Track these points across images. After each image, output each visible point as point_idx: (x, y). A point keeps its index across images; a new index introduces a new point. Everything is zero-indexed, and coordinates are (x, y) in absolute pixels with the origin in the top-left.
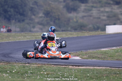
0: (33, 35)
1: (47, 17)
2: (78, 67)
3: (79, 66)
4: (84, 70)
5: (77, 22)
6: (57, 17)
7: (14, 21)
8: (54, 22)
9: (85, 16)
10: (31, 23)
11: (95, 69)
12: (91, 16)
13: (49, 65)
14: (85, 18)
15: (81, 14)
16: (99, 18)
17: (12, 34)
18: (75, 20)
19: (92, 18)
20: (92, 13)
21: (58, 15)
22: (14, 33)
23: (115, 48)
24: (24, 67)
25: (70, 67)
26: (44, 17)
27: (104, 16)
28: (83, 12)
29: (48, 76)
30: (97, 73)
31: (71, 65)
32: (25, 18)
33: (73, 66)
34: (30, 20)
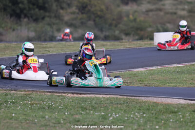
0: (45, 46)
1: (82, 13)
2: (80, 96)
3: (81, 94)
4: (81, 99)
5: (135, 20)
6: (99, 13)
7: (26, 20)
8: (94, 21)
9: (151, 10)
10: (54, 24)
11: (96, 97)
12: (160, 10)
13: (42, 92)
14: (151, 14)
15: (145, 7)
16: (175, 13)
17: (12, 45)
18: (131, 17)
19: (162, 13)
20: (164, 5)
21: (102, 10)
22: (16, 43)
23: (154, 68)
24: (6, 95)
25: (69, 95)
26: (78, 13)
27: (184, 9)
28: (149, 2)
29: (31, 107)
30: (96, 103)
31: (70, 93)
32: (47, 14)
33: (73, 93)
34: (55, 17)
